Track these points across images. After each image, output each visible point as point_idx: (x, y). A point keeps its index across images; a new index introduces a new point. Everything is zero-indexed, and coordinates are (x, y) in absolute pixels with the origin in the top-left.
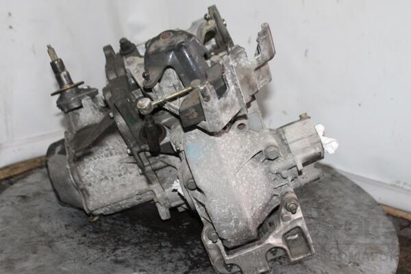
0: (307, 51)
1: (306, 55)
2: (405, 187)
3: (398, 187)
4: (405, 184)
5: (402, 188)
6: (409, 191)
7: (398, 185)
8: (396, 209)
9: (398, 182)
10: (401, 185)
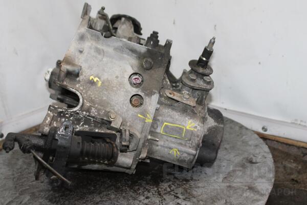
0: (215, 26)
1: (215, 29)
2: (302, 123)
3: (296, 124)
4: (301, 121)
5: (300, 124)
6: (305, 126)
7: (296, 122)
8: (298, 141)
9: (296, 120)
10: (299, 122)
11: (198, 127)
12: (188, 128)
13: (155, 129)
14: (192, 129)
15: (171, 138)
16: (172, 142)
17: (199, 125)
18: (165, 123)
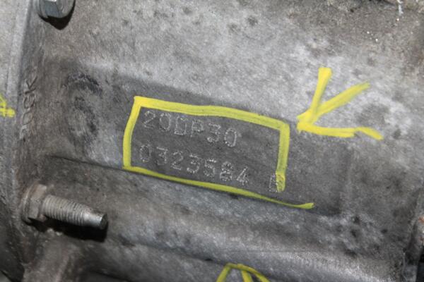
11: (395, 107)
12: (307, 123)
13: (83, 143)
14: (345, 133)
15: (205, 197)
16: (212, 218)
17: (398, 97)
18: (140, 102)
